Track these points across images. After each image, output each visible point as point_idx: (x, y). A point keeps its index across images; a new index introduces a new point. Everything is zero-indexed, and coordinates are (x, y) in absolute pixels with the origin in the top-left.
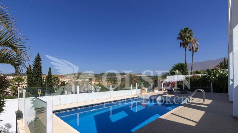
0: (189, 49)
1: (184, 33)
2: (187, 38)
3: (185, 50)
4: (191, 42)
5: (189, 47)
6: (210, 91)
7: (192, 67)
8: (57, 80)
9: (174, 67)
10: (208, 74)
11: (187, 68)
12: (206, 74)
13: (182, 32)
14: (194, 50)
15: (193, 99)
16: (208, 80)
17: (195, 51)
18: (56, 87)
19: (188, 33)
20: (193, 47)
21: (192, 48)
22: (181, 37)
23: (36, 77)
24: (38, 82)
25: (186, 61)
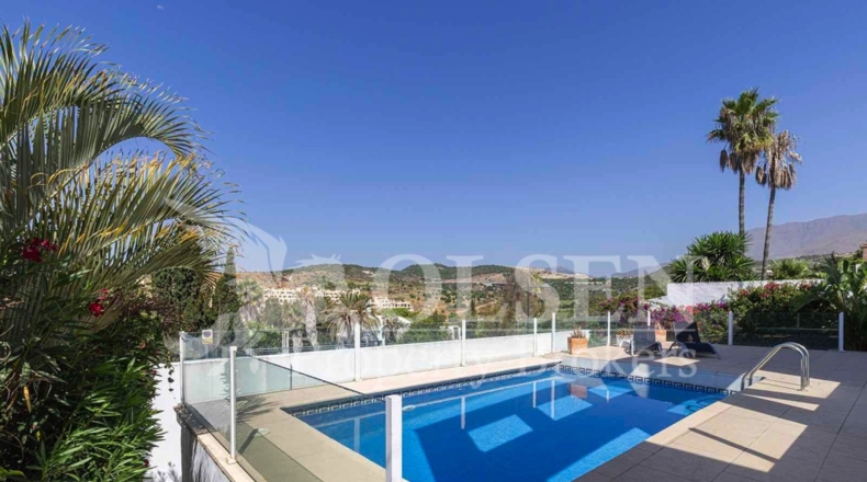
0: (757, 178)
1: (737, 114)
2: (751, 136)
3: (742, 181)
4: (766, 150)
5: (759, 169)
6: (834, 345)
7: (766, 245)
8: (253, 294)
9: (694, 246)
10: (831, 281)
11: (746, 254)
12: (819, 281)
13: (730, 111)
14: (778, 182)
15: (763, 378)
16: (827, 303)
17: (782, 185)
18: (249, 319)
19: (755, 115)
20: (772, 171)
21: (768, 172)
22: (726, 132)
23: (184, 283)
24: (191, 299)
25: (741, 225)
